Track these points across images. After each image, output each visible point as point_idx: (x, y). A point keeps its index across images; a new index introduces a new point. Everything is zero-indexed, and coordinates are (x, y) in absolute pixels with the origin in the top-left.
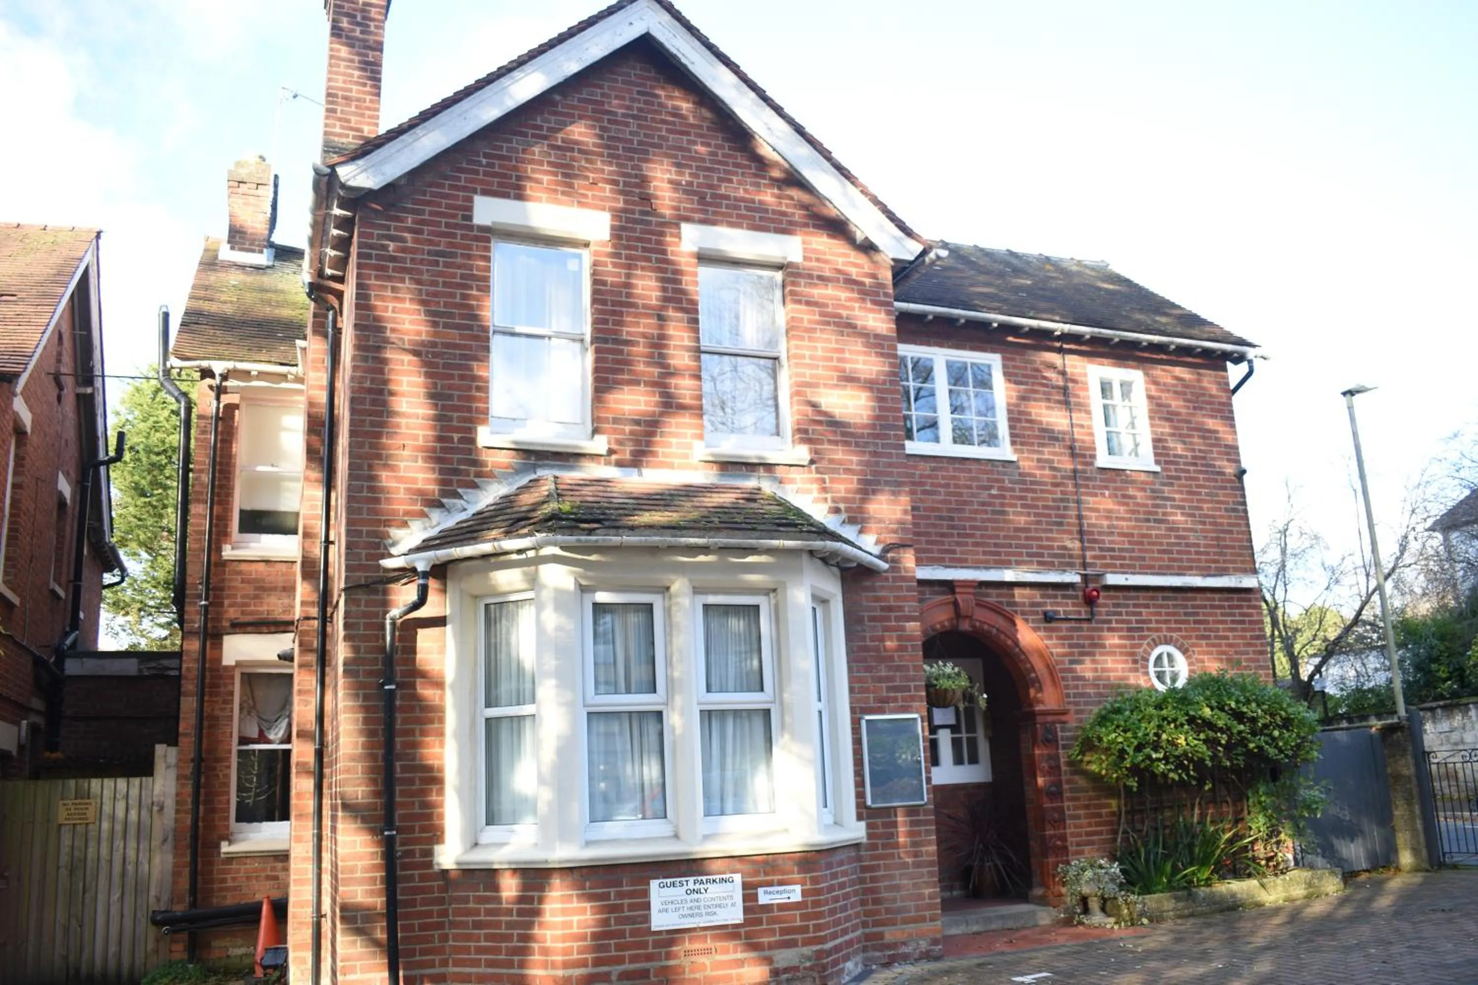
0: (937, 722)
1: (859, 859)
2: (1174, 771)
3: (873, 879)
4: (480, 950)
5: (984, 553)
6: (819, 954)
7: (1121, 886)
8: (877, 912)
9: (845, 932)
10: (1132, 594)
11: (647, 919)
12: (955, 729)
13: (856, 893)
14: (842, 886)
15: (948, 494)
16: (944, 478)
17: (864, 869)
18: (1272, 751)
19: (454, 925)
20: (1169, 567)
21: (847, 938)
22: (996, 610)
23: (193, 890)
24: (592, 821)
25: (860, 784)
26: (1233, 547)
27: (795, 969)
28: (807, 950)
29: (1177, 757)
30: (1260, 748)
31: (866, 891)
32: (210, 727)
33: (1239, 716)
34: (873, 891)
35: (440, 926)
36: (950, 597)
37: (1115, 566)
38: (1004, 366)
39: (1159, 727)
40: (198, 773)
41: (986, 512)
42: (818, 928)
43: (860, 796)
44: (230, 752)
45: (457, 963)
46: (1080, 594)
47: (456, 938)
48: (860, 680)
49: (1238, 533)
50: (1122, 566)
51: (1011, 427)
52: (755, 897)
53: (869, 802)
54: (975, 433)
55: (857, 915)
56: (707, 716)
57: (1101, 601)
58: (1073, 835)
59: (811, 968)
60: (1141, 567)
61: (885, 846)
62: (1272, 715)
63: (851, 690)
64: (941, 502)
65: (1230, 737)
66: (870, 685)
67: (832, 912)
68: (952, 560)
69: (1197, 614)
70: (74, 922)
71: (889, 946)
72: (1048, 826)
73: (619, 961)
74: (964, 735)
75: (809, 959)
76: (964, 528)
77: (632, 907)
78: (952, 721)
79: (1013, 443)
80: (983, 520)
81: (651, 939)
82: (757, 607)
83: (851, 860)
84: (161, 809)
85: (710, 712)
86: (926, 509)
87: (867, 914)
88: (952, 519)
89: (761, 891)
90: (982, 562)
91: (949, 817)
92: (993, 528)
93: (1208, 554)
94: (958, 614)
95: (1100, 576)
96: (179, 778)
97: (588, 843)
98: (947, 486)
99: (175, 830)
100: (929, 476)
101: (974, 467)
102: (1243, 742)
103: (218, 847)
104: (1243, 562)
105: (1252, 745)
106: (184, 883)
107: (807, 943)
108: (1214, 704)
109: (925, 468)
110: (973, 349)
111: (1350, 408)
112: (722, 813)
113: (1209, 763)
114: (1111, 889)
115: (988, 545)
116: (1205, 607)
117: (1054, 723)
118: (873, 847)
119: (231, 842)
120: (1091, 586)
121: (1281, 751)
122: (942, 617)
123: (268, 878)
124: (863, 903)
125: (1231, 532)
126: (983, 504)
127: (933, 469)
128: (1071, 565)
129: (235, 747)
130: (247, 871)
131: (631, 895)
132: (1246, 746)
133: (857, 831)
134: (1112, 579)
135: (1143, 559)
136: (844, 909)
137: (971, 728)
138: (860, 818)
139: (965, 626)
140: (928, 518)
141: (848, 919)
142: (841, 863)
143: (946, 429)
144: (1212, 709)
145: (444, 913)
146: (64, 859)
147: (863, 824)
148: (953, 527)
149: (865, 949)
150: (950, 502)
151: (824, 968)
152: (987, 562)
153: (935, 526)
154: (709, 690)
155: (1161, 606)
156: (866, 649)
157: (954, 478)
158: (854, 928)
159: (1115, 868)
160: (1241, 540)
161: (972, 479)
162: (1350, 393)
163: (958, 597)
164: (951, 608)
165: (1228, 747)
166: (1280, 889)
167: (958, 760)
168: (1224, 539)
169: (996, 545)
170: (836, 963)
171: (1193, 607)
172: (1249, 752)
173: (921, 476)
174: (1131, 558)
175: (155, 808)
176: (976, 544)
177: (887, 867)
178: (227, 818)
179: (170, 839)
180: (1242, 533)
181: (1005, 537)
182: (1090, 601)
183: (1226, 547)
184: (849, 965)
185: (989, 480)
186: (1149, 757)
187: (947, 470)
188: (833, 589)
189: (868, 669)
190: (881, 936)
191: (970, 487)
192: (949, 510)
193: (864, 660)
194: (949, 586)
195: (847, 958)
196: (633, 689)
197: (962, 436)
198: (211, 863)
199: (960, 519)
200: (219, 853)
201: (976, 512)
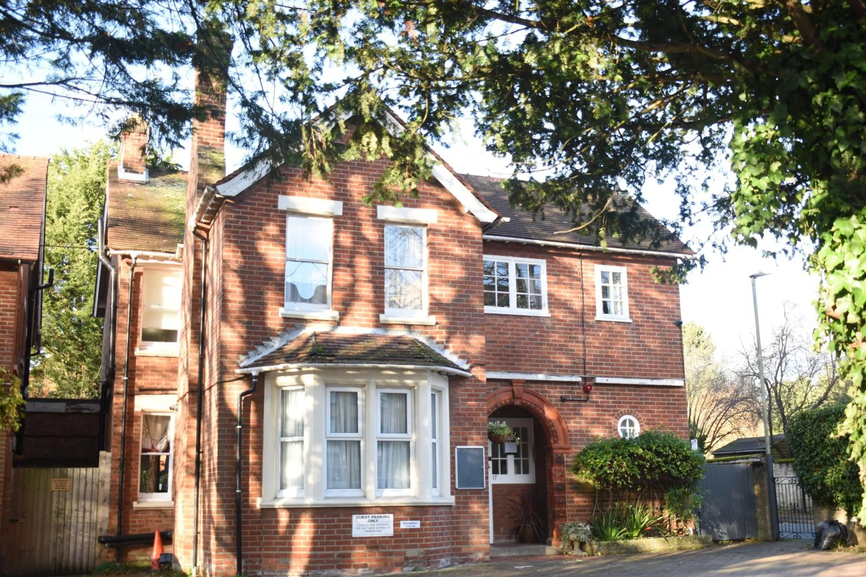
0: (507, 451)
1: (451, 513)
2: (620, 479)
3: (458, 523)
4: (277, 544)
5: (530, 365)
6: (427, 552)
7: (589, 536)
8: (459, 538)
9: (441, 545)
10: (611, 388)
11: (350, 532)
12: (516, 455)
13: (448, 528)
14: (441, 524)
15: (513, 334)
16: (511, 326)
17: (453, 518)
18: (675, 473)
19: (265, 533)
20: (633, 374)
21: (442, 548)
22: (535, 395)
23: (120, 525)
24: (328, 488)
25: (453, 478)
26: (672, 363)
27: (416, 558)
28: (422, 550)
29: (621, 473)
30: (669, 471)
31: (453, 528)
32: (128, 443)
33: (658, 454)
34: (457, 528)
35: (259, 533)
36: (510, 388)
37: (602, 373)
38: (548, 266)
39: (613, 457)
40: (122, 466)
41: (532, 344)
42: (427, 540)
43: (453, 484)
44: (138, 455)
45: (267, 549)
46: (582, 387)
47: (266, 538)
48: (455, 429)
49: (676, 356)
50: (606, 373)
51: (549, 299)
52: (399, 525)
53: (457, 487)
54: (529, 301)
55: (449, 539)
56: (381, 444)
57: (593, 391)
58: (569, 511)
59: (423, 558)
60: (617, 374)
61: (464, 508)
62: (677, 454)
63: (451, 434)
64: (510, 338)
65: (651, 465)
66: (461, 432)
67: (435, 535)
68: (512, 369)
69: (648, 399)
70: (59, 540)
71: (464, 555)
72: (556, 505)
73: (338, 549)
74: (521, 459)
75: (422, 554)
76: (520, 352)
77: (344, 526)
78: (515, 451)
79: (550, 307)
80: (530, 348)
81: (352, 540)
82: (405, 395)
83: (446, 513)
84: (103, 484)
85: (382, 442)
86: (500, 342)
87: (454, 538)
88: (514, 347)
89: (402, 522)
90: (528, 370)
91: (511, 501)
92: (536, 352)
93: (656, 367)
94: (514, 397)
95: (593, 378)
96: (112, 468)
97: (326, 498)
98: (512, 330)
99: (110, 495)
100: (503, 325)
101: (527, 320)
102: (659, 467)
103: (132, 504)
104: (677, 372)
105: (664, 469)
106: (115, 522)
107: (422, 546)
108: (645, 446)
109: (501, 321)
110: (531, 257)
111: (753, 285)
112: (386, 487)
113: (639, 477)
114: (583, 537)
115: (532, 361)
116: (653, 395)
117: (562, 454)
118: (458, 508)
119: (138, 503)
120: (588, 383)
121: (680, 472)
122: (505, 398)
123: (157, 521)
124: (452, 534)
125: (671, 355)
126: (531, 339)
127: (505, 321)
128: (578, 372)
129: (140, 453)
130: (146, 517)
131: (344, 521)
132: (661, 469)
133: (451, 500)
134: (599, 380)
135: (619, 369)
136: (441, 534)
137: (526, 455)
138: (452, 494)
139: (517, 403)
140: (501, 346)
141: (443, 539)
142: (441, 514)
143: (513, 300)
144: (644, 450)
145: (261, 528)
146: (54, 508)
147: (453, 497)
148: (514, 352)
149: (452, 555)
150: (513, 338)
151: (430, 558)
152: (531, 370)
153: (504, 351)
154: (382, 432)
155: (627, 395)
156: (459, 414)
157: (516, 326)
158: (447, 544)
159: (588, 528)
160: (677, 360)
161: (526, 326)
162: (754, 277)
163: (515, 388)
164: (510, 393)
165: (651, 469)
166: (676, 543)
167: (518, 472)
168: (667, 359)
169: (537, 361)
170: (435, 557)
171: (645, 395)
172: (663, 472)
173: (499, 325)
174: (612, 369)
175: (100, 484)
176: (526, 361)
177: (465, 518)
178: (136, 490)
179: (108, 500)
180: (678, 356)
181: (542, 357)
182: (587, 391)
183: (667, 363)
184: (443, 560)
185: (535, 327)
186: (606, 472)
187: (513, 321)
188: (444, 385)
189: (460, 424)
190: (460, 549)
191: (524, 331)
192: (513, 343)
193: (458, 419)
194: (509, 382)
195: (442, 557)
196: (348, 430)
197: (522, 302)
198: (128, 513)
199: (518, 347)
200: (132, 508)
201: (527, 344)
